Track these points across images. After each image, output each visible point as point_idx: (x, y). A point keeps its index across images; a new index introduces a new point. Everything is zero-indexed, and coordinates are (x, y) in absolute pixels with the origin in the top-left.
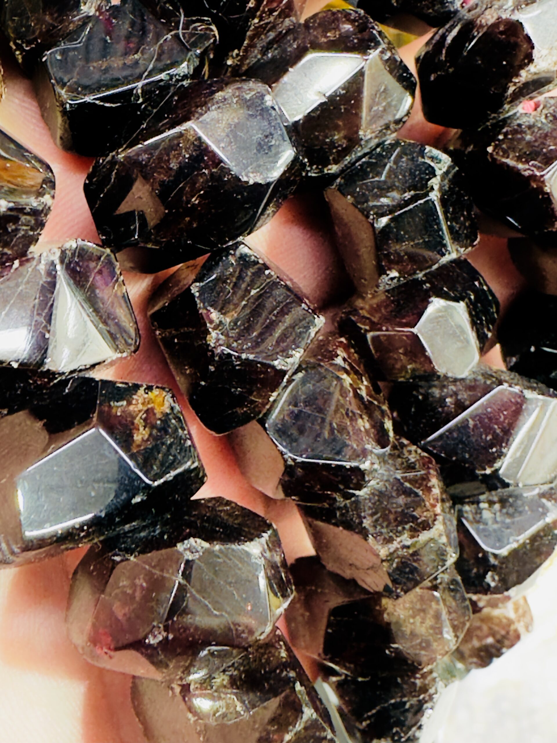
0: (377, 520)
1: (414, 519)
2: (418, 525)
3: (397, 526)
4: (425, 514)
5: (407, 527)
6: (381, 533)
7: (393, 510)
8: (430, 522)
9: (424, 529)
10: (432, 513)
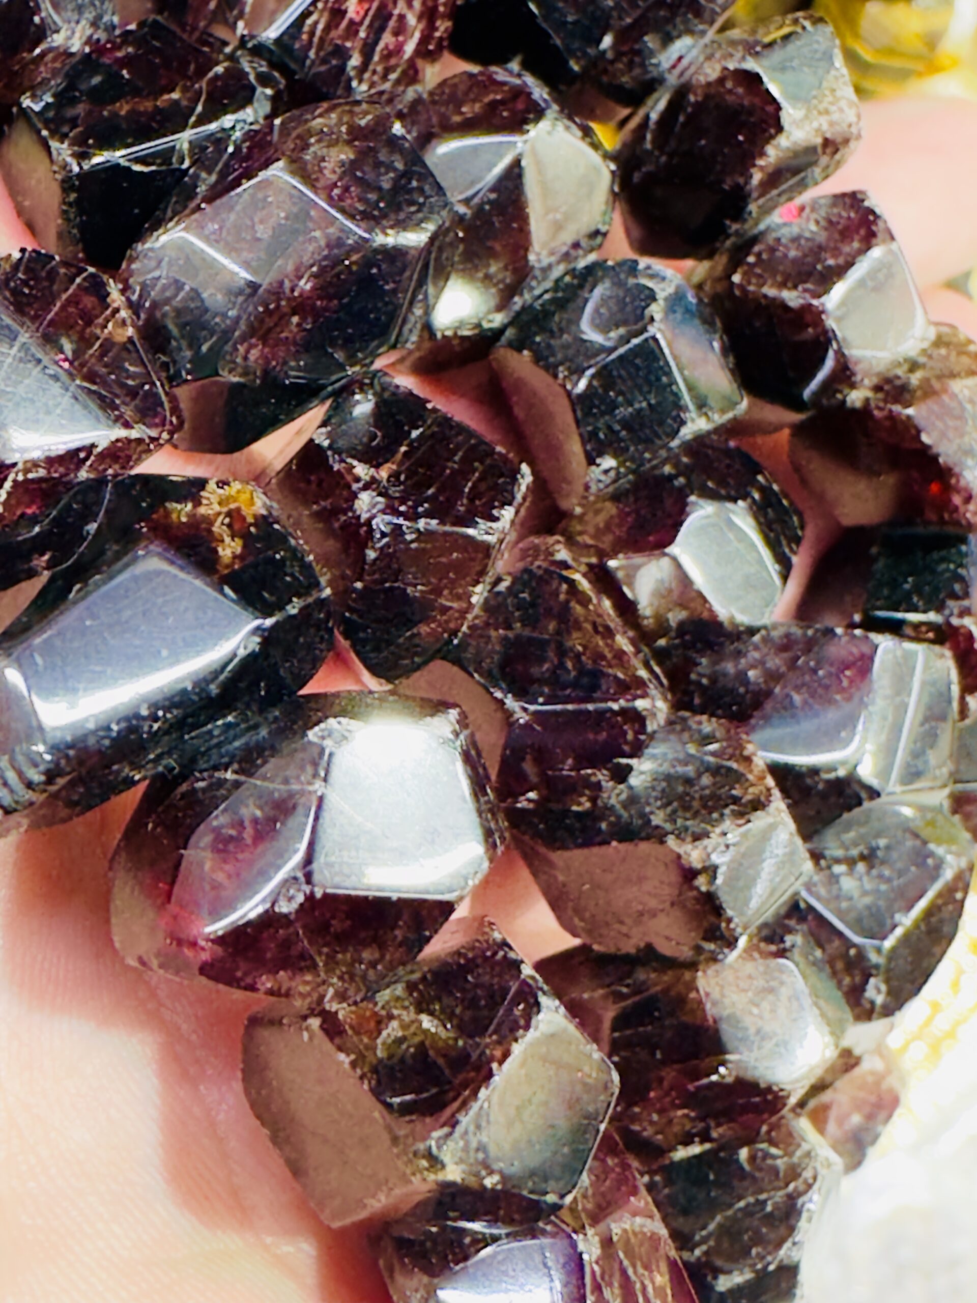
0: (674, 812)
1: (736, 800)
2: (745, 805)
3: (710, 813)
4: (751, 790)
5: (727, 811)
6: (686, 829)
7: (697, 796)
8: (763, 799)
9: (755, 809)
10: (762, 788)
